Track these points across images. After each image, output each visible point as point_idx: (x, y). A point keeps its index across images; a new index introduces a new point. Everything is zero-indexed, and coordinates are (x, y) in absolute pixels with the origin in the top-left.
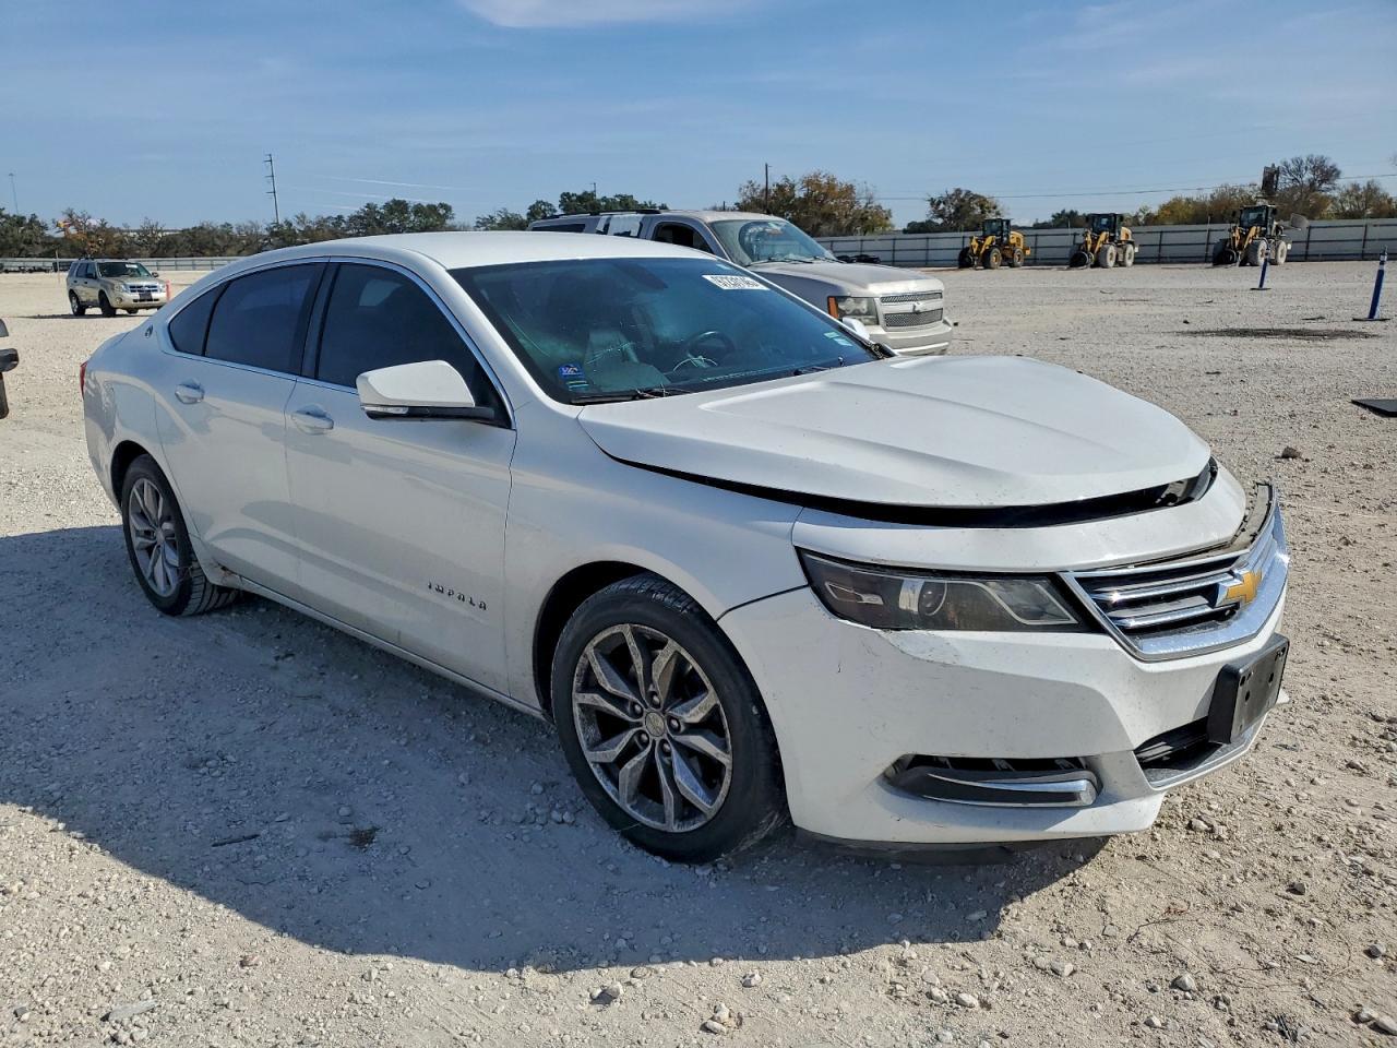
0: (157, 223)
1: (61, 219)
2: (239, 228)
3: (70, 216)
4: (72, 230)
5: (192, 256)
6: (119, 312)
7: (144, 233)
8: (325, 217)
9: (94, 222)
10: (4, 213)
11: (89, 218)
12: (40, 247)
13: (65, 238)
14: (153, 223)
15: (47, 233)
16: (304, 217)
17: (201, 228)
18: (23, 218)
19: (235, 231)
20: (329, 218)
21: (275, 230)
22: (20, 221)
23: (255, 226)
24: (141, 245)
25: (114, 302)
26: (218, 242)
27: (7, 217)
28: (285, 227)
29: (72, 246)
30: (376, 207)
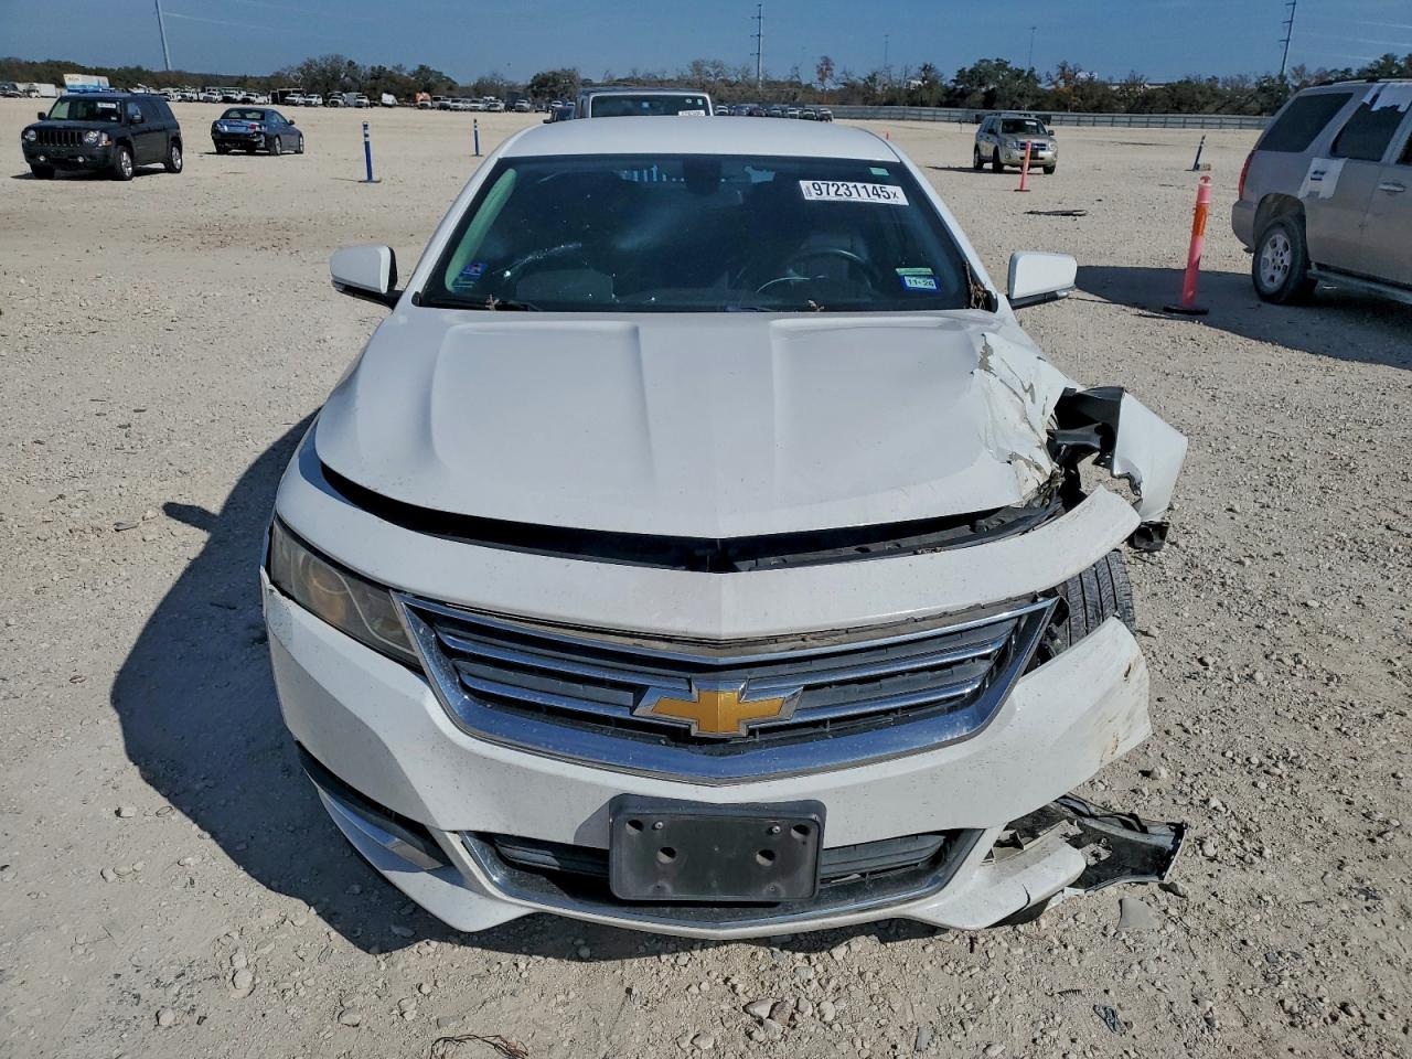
0: (1142, 76)
1: (1054, 72)
2: (1225, 83)
3: (1063, 69)
4: (1062, 84)
5: (1166, 113)
6: (1006, 168)
7: (1125, 87)
8: (1329, 70)
9: (1082, 75)
10: (1009, 66)
11: (1080, 71)
12: (1029, 100)
13: (1054, 91)
14: (1138, 76)
15: (1040, 86)
16: (1302, 68)
17: (1187, 82)
18: (1023, 71)
19: (1220, 86)
20: (1333, 71)
21: (1265, 84)
22: (1018, 74)
23: (1243, 79)
24: (1119, 100)
25: (1003, 159)
26: (1198, 97)
27: (1010, 71)
28: (1278, 82)
29: (1058, 100)
30: (1394, 58)
